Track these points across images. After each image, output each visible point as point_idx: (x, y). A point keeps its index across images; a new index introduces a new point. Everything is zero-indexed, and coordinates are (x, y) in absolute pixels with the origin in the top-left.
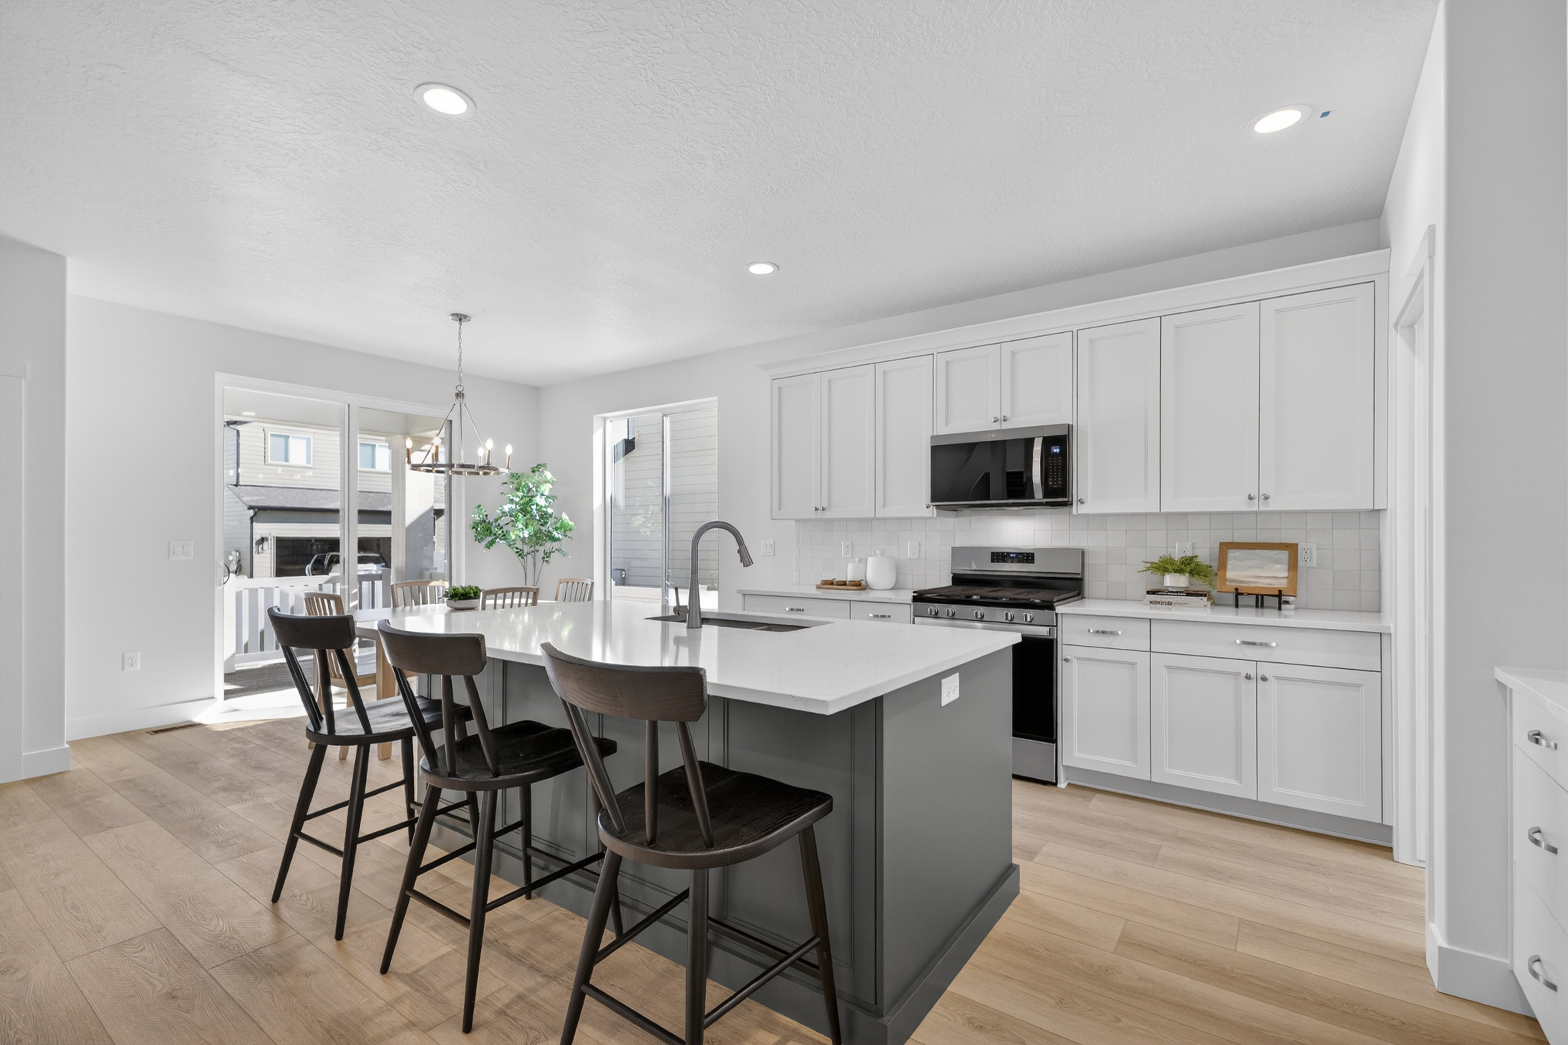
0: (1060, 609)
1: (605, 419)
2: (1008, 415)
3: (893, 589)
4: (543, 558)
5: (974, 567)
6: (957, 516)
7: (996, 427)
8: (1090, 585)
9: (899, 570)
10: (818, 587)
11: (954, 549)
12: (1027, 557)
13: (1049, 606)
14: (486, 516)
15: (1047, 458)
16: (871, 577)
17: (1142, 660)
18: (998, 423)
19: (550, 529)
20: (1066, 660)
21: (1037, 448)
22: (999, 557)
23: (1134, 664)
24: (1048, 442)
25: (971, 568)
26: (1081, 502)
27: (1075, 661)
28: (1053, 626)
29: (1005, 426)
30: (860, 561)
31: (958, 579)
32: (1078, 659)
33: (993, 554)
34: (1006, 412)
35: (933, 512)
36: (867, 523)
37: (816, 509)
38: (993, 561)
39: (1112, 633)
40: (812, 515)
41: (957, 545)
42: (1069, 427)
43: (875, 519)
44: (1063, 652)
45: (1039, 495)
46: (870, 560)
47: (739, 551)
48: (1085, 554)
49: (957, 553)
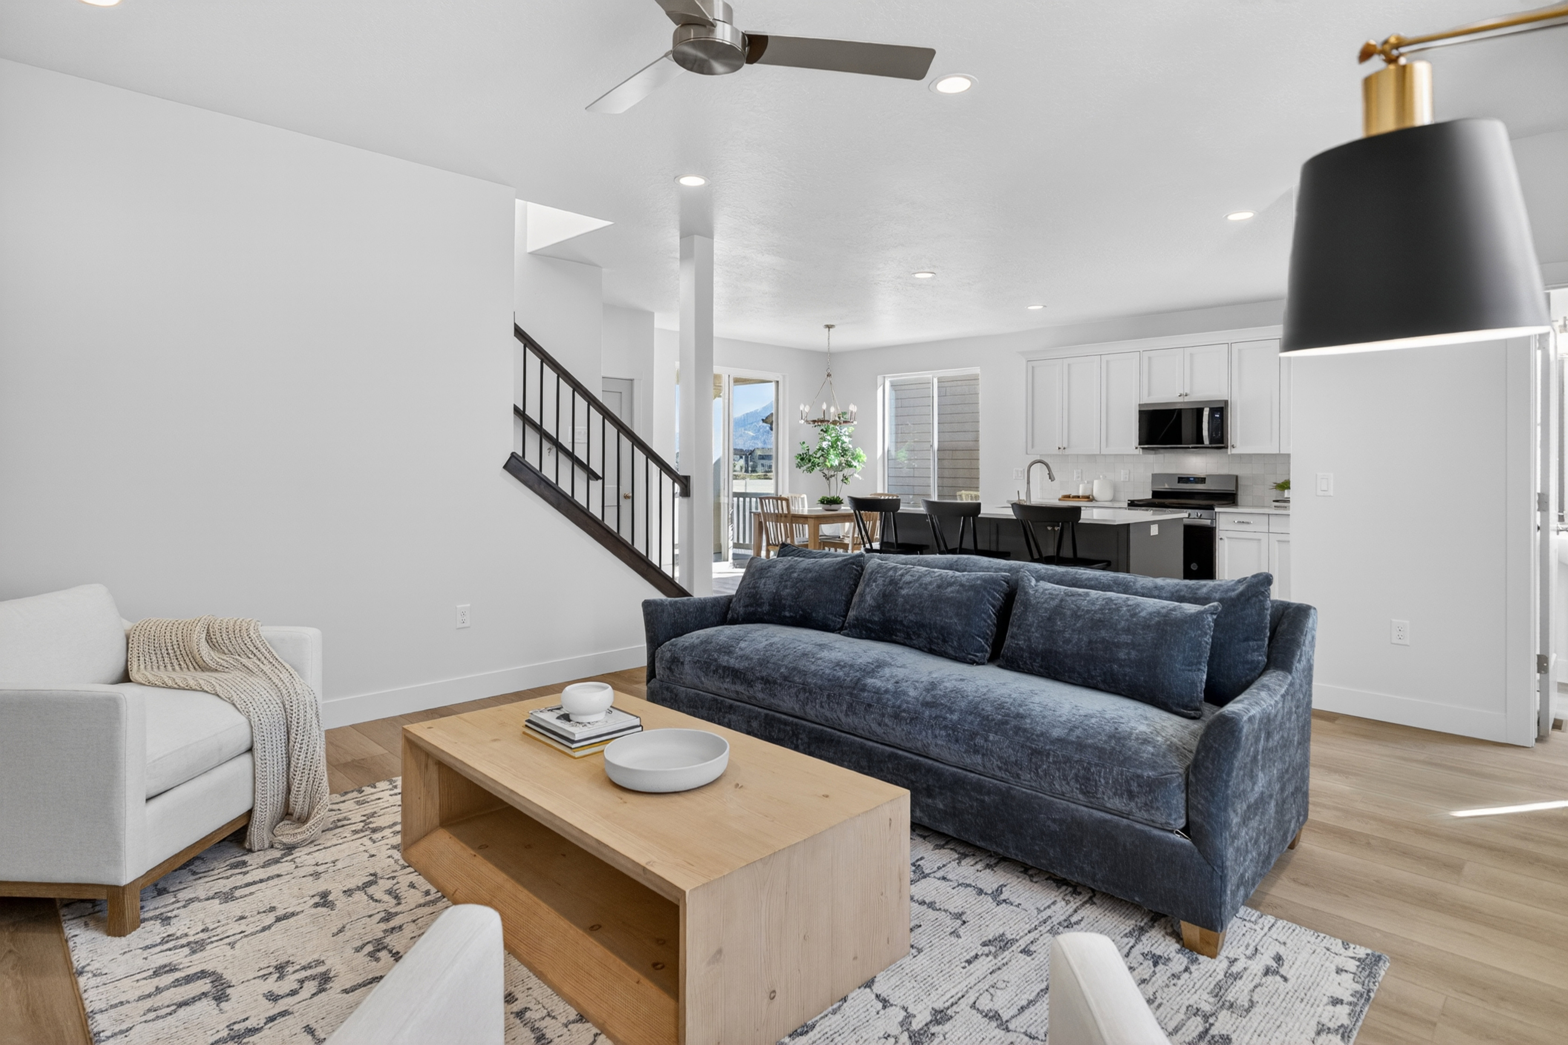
0: (1217, 510)
1: (884, 377)
2: (1188, 392)
3: (1111, 501)
4: (842, 480)
5: (1167, 486)
6: (1155, 454)
7: (1181, 400)
8: (1241, 498)
9: (1115, 488)
10: (1060, 500)
11: (1154, 476)
12: (1202, 480)
13: (1211, 508)
14: (808, 450)
15: (1212, 421)
16: (1096, 493)
17: (1264, 537)
18: (1182, 397)
19: (850, 459)
20: (1221, 539)
21: (1206, 413)
22: (1182, 479)
23: (1259, 540)
24: (1213, 411)
25: (1165, 487)
26: (1233, 447)
27: (1226, 540)
28: (1213, 519)
29: (1187, 399)
30: (1088, 483)
31: (1156, 494)
32: (1228, 538)
33: (1179, 478)
34: (1187, 391)
35: (1139, 452)
36: (1092, 458)
37: (1059, 448)
38: (1179, 482)
39: (1248, 523)
40: (1057, 452)
41: (1156, 472)
42: (1226, 402)
43: (1100, 455)
44: (1219, 534)
45: (1206, 441)
46: (1096, 482)
47: (1049, 474)
48: (1239, 479)
49: (1155, 477)
